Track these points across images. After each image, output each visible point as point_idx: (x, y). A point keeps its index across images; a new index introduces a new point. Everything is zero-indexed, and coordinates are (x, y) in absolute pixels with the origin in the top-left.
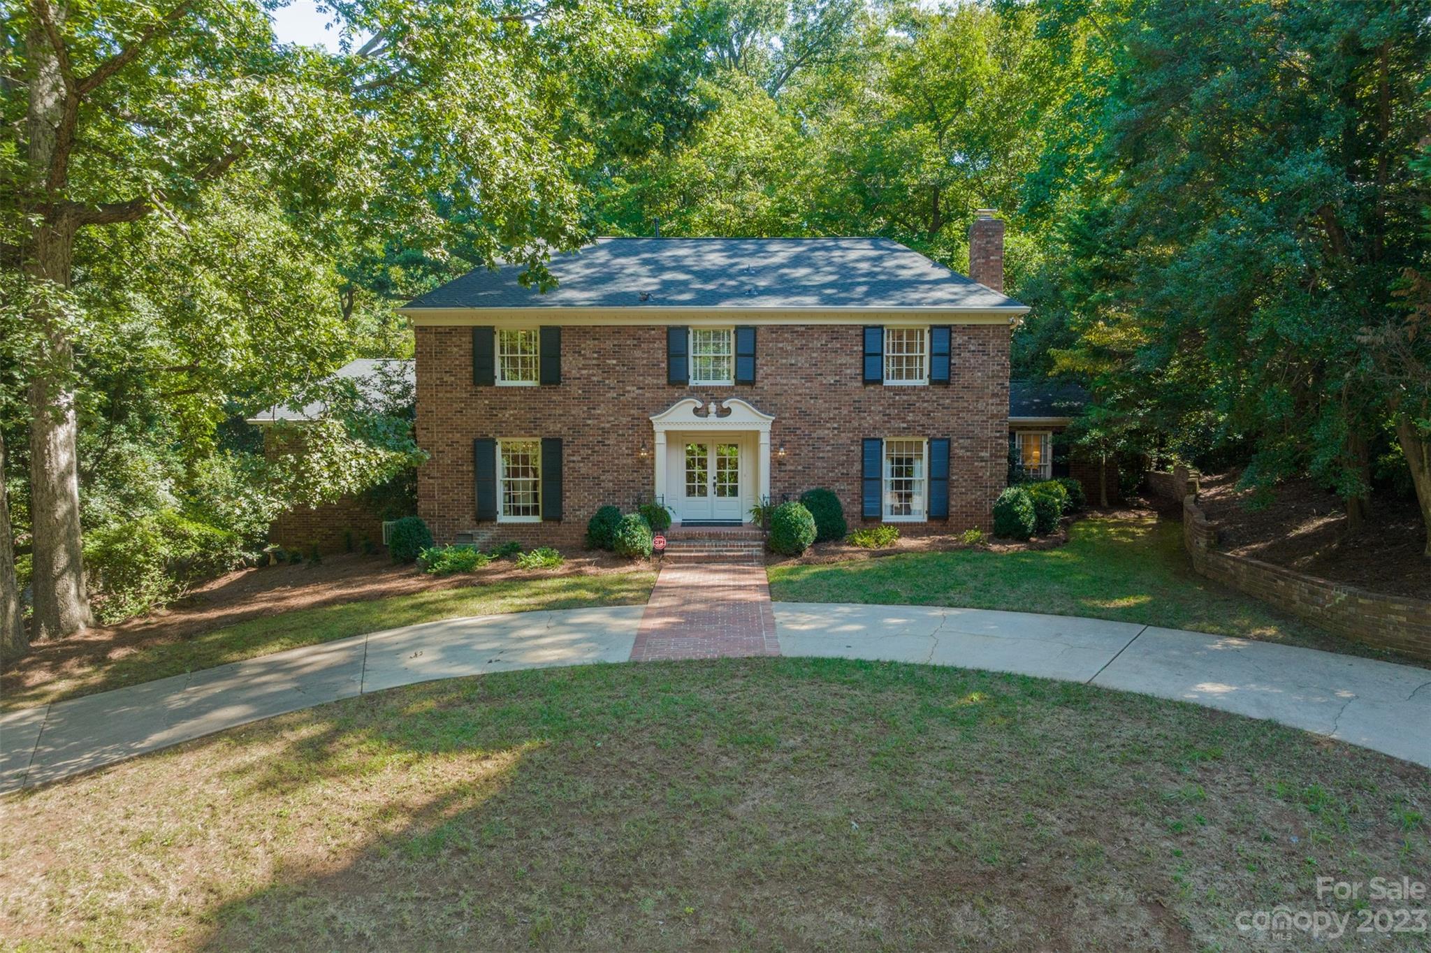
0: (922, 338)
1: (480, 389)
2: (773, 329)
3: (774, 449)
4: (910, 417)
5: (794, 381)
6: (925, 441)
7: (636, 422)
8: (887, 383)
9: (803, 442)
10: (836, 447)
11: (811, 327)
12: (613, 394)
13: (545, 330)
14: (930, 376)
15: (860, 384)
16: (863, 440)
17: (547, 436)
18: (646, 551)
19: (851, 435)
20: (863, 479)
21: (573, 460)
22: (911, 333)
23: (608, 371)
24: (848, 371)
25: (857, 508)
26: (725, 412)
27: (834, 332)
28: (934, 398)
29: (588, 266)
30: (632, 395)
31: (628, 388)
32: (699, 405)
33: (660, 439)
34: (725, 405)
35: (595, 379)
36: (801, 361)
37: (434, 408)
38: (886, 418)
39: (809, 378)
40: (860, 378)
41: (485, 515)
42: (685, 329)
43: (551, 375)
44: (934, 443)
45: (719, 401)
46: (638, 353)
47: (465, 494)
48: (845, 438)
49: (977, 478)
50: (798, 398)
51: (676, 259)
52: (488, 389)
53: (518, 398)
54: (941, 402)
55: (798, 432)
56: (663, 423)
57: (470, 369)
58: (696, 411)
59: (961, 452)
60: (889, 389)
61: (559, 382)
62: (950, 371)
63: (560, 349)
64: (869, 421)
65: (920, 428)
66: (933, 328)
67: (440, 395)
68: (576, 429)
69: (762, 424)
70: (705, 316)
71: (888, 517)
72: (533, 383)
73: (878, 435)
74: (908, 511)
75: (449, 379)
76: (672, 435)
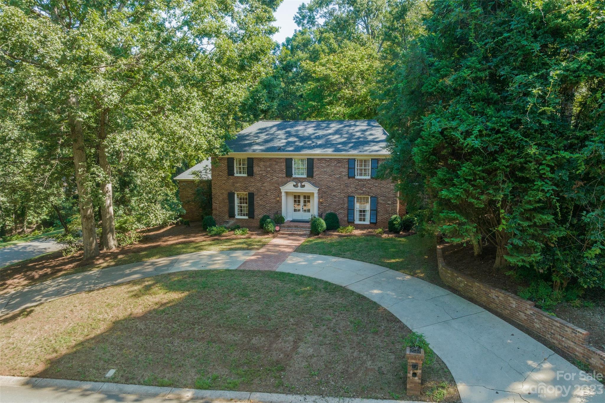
0: (369, 163)
1: (230, 177)
2: (318, 159)
3: (319, 198)
4: (364, 189)
5: (326, 176)
6: (369, 197)
7: (276, 188)
8: (357, 177)
9: (328, 196)
10: (340, 198)
11: (331, 159)
12: (269, 180)
13: (248, 158)
14: (371, 176)
15: (347, 178)
16: (348, 196)
17: (250, 192)
18: (272, 231)
19: (344, 195)
20: (348, 209)
21: (257, 200)
22: (365, 161)
23: (267, 172)
24: (343, 174)
25: (346, 219)
26: (303, 186)
27: (339, 161)
28: (372, 183)
29: (267, 135)
30: (275, 180)
31: (274, 178)
32: (295, 184)
33: (283, 194)
34: (303, 184)
35: (264, 174)
36: (328, 170)
37: (217, 182)
38: (356, 189)
39: (330, 176)
40: (347, 176)
41: (232, 215)
42: (291, 159)
43: (250, 173)
44: (372, 198)
45: (301, 182)
46: (276, 167)
47: (226, 209)
48: (342, 195)
49: (387, 210)
50: (327, 182)
52: (232, 177)
53: (241, 180)
54: (375, 184)
55: (327, 193)
56: (284, 189)
57: (227, 171)
58: (294, 186)
59: (381, 201)
60: (357, 180)
61: (253, 175)
63: (253, 165)
64: (350, 190)
65: (367, 193)
66: (372, 159)
67: (219, 178)
68: (258, 190)
69: (315, 190)
70: (298, 155)
71: (357, 222)
72: (246, 175)
73: (353, 195)
74: (364, 220)
75: (221, 173)
76: (287, 193)
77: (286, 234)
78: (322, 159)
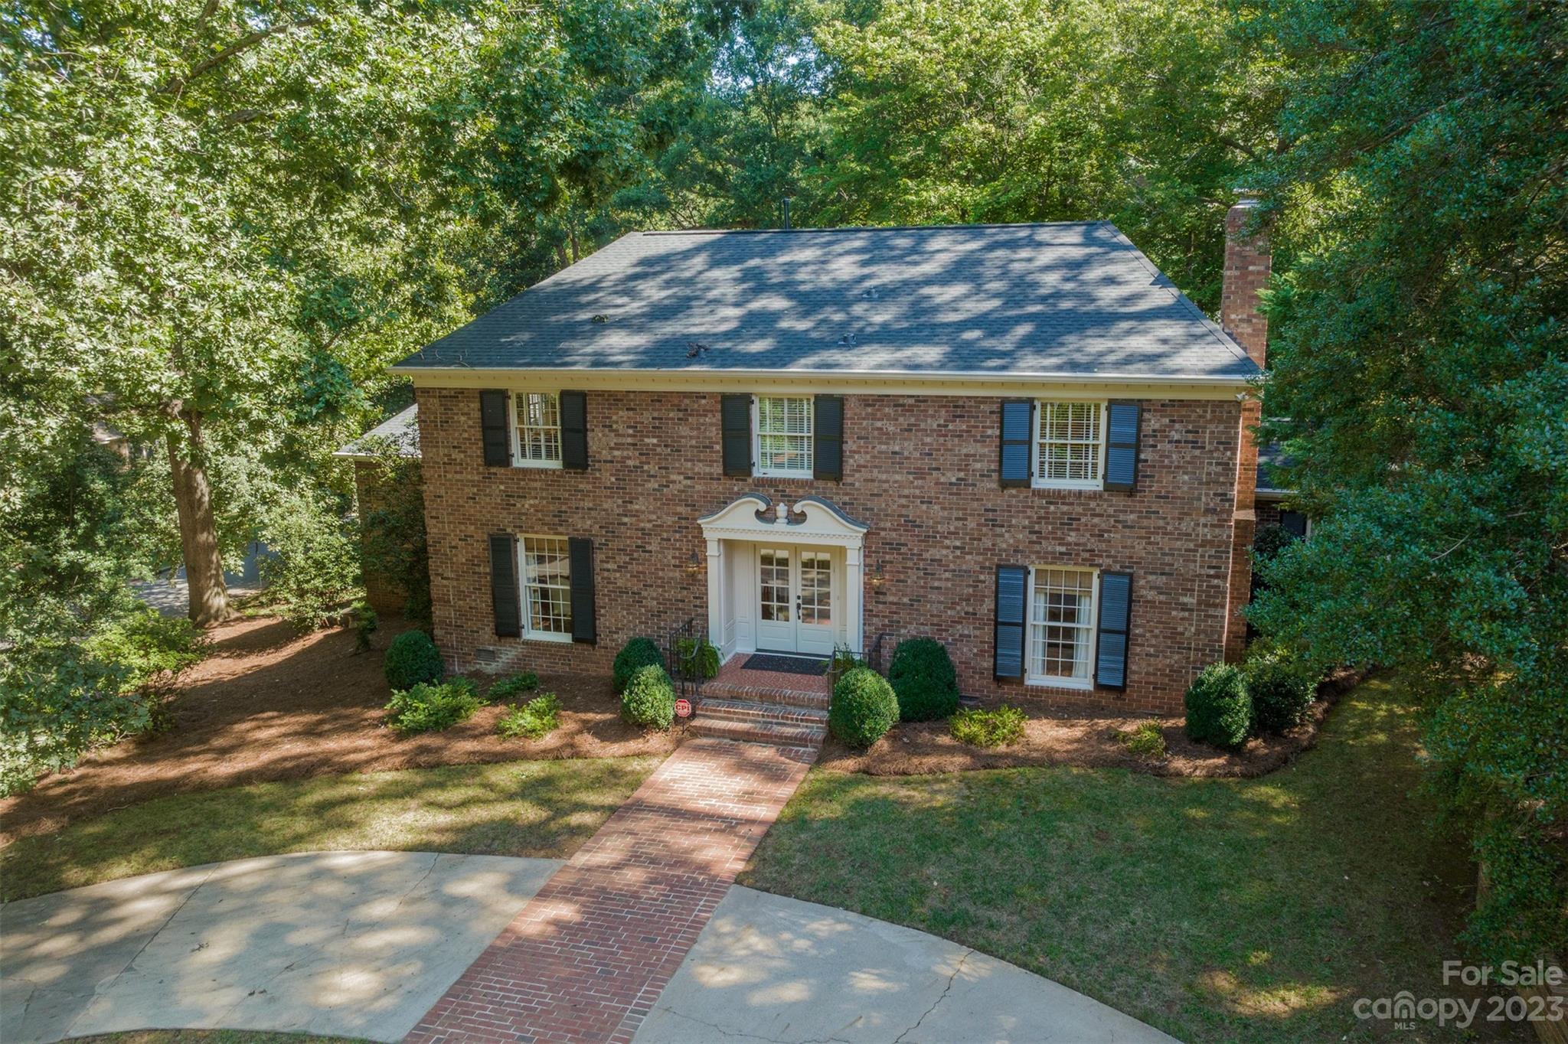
0: (1097, 418)
1: (493, 470)
2: (866, 401)
3: (870, 570)
4: (1072, 537)
5: (897, 477)
6: (1096, 572)
7: (684, 523)
8: (1039, 483)
9: (910, 564)
10: (959, 574)
11: (920, 400)
12: (653, 485)
13: (564, 394)
14: (1105, 477)
15: (994, 486)
16: (999, 566)
17: (575, 534)
18: (662, 722)
19: (980, 558)
20: (997, 624)
21: (606, 568)
22: (1081, 410)
23: (646, 453)
24: (978, 466)
25: (987, 663)
26: (799, 518)
27: (957, 408)
28: (1111, 510)
30: (678, 486)
31: (673, 477)
32: (762, 507)
33: (713, 550)
34: (797, 508)
35: (630, 463)
36: (909, 447)
37: (442, 492)
38: (1034, 537)
39: (920, 474)
40: (995, 476)
41: (508, 628)
42: (746, 400)
43: (577, 457)
44: (1107, 578)
45: (791, 501)
46: (684, 430)
47: (483, 602)
48: (971, 561)
49: (1174, 635)
50: (903, 501)
52: (502, 470)
53: (538, 485)
54: (1122, 517)
55: (903, 549)
56: (717, 527)
57: (481, 444)
58: (759, 514)
59: (1150, 595)
60: (1040, 494)
61: (585, 466)
62: (1136, 471)
63: (585, 421)
64: (1006, 540)
65: (1087, 555)
66: (1112, 403)
67: (449, 476)
68: (610, 528)
69: (850, 538)
70: (775, 381)
71: (1036, 677)
72: (555, 464)
73: (1021, 561)
74: (1068, 669)
75: (457, 456)
76: (730, 546)
78: (881, 398)
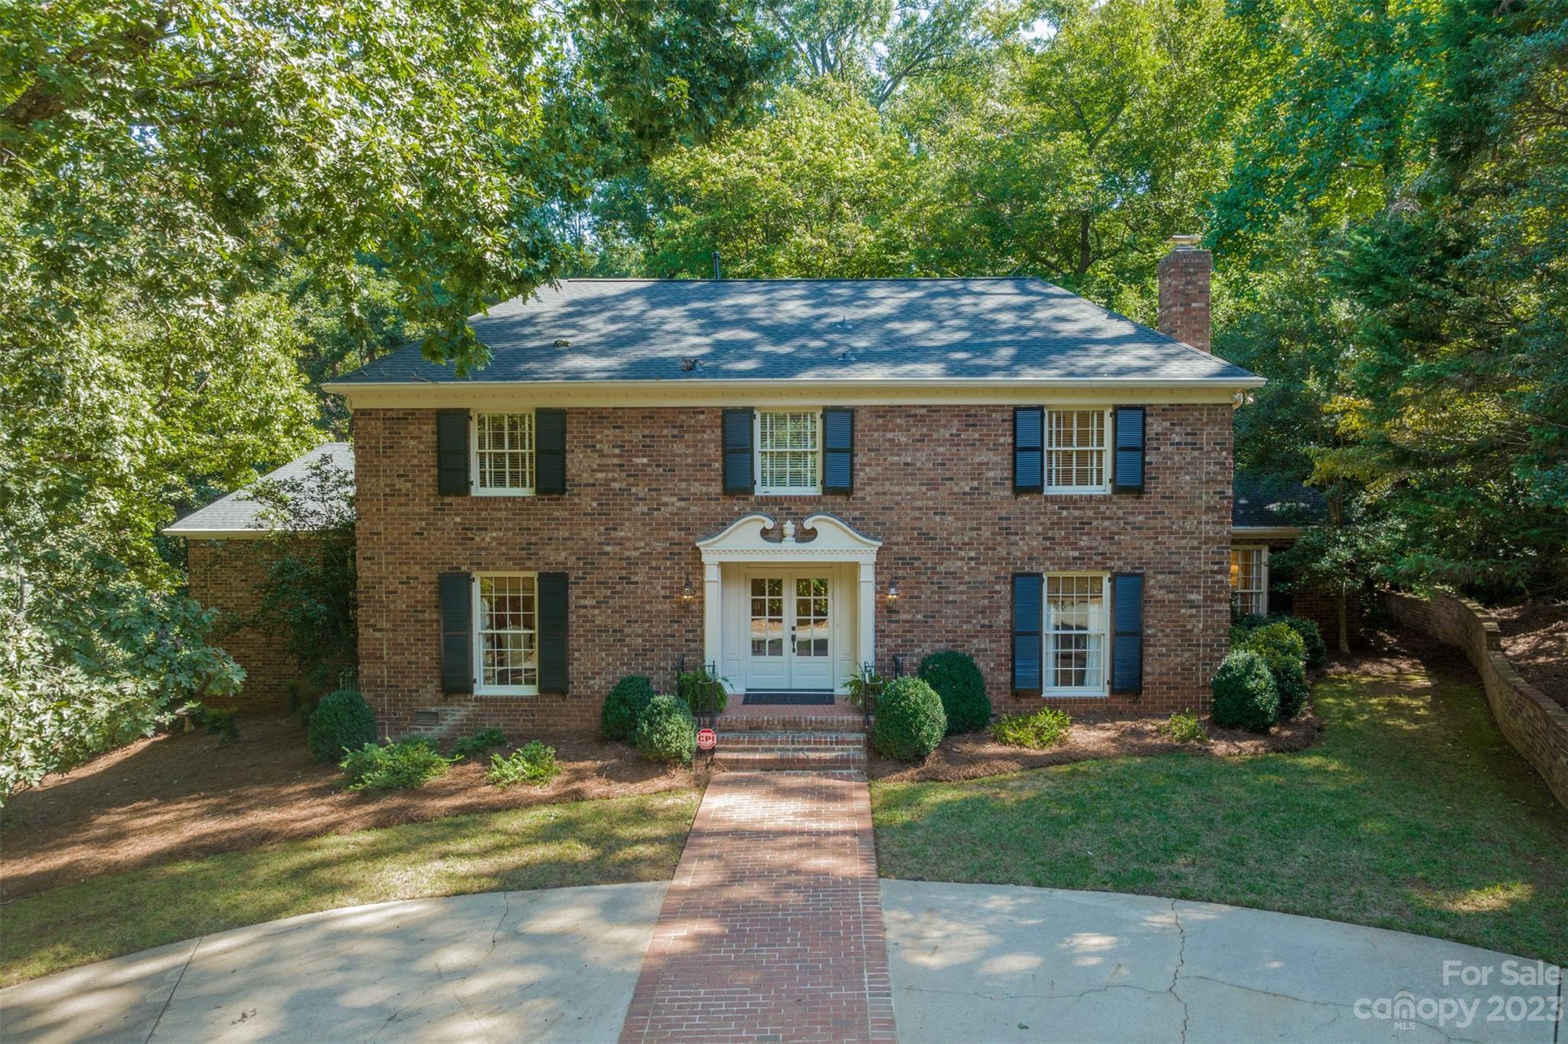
0: (1101, 424)
1: (448, 500)
2: (877, 412)
3: (881, 588)
4: (1084, 542)
5: (910, 489)
6: (1106, 577)
7: (676, 549)
8: (1051, 490)
9: (924, 578)
10: (974, 586)
11: (933, 409)
12: (642, 508)
13: (541, 413)
14: (1113, 481)
15: (1008, 493)
16: (1014, 575)
17: (546, 569)
18: (686, 755)
19: (995, 568)
20: (1014, 635)
21: (584, 605)
22: (1084, 417)
23: (635, 474)
24: (991, 474)
25: (1005, 677)
26: (809, 535)
27: (969, 417)
28: (1120, 513)
29: (613, 320)
30: (670, 509)
31: (665, 499)
32: (769, 524)
33: (712, 574)
34: (808, 524)
35: (616, 485)
36: (921, 458)
37: (381, 528)
38: (1048, 544)
39: (933, 484)
40: (1008, 484)
41: (456, 683)
42: (749, 412)
43: (552, 480)
44: (1119, 581)
45: (799, 519)
46: (678, 448)
47: (426, 655)
48: (986, 572)
49: (1185, 633)
50: (917, 514)
51: (740, 309)
52: (459, 500)
53: (503, 514)
54: (1131, 519)
55: (917, 564)
56: (715, 551)
57: (434, 471)
58: (765, 533)
59: (1160, 594)
60: (1053, 499)
61: (563, 491)
62: (1143, 473)
63: (564, 442)
64: (1021, 548)
65: (1099, 558)
66: (1117, 410)
67: (391, 509)
68: (589, 560)
69: (863, 553)
70: (780, 392)
71: (1051, 691)
72: (526, 492)
73: (1035, 568)
74: (1081, 680)
75: (403, 485)
76: (727, 570)
77: (753, 765)
78: (892, 409)
